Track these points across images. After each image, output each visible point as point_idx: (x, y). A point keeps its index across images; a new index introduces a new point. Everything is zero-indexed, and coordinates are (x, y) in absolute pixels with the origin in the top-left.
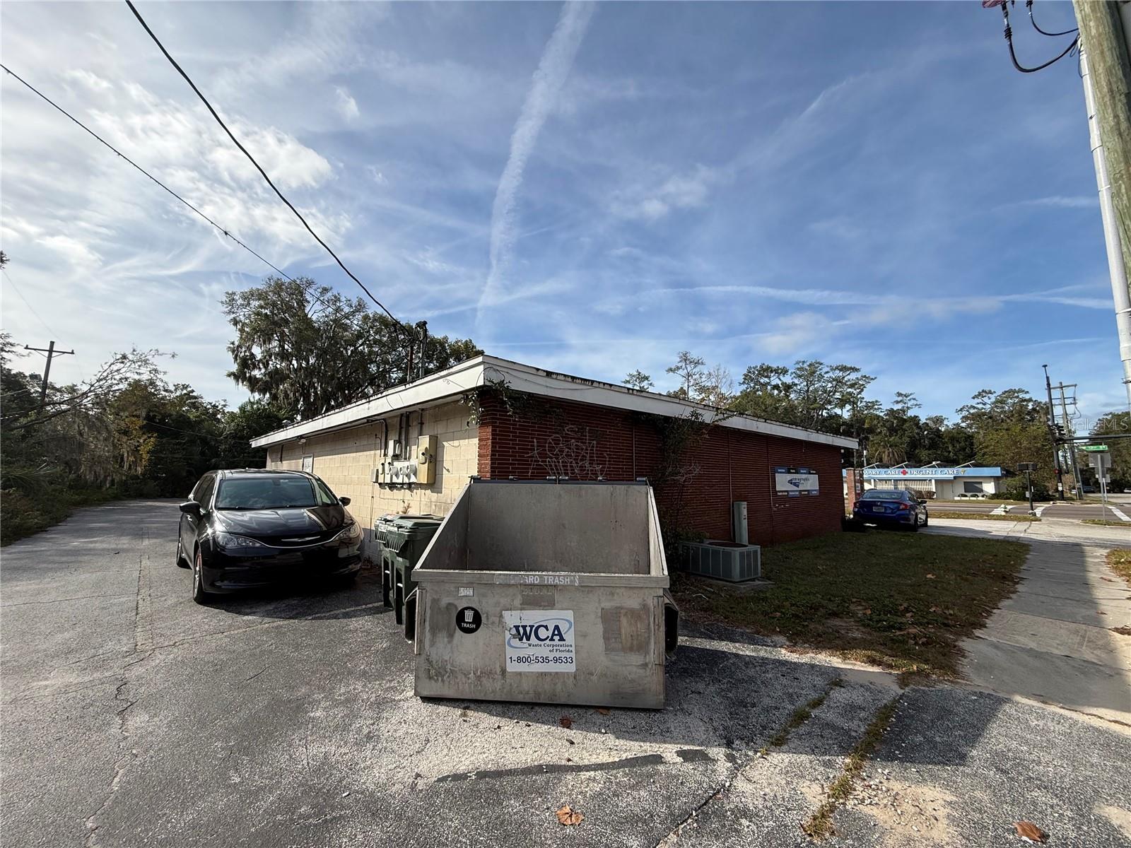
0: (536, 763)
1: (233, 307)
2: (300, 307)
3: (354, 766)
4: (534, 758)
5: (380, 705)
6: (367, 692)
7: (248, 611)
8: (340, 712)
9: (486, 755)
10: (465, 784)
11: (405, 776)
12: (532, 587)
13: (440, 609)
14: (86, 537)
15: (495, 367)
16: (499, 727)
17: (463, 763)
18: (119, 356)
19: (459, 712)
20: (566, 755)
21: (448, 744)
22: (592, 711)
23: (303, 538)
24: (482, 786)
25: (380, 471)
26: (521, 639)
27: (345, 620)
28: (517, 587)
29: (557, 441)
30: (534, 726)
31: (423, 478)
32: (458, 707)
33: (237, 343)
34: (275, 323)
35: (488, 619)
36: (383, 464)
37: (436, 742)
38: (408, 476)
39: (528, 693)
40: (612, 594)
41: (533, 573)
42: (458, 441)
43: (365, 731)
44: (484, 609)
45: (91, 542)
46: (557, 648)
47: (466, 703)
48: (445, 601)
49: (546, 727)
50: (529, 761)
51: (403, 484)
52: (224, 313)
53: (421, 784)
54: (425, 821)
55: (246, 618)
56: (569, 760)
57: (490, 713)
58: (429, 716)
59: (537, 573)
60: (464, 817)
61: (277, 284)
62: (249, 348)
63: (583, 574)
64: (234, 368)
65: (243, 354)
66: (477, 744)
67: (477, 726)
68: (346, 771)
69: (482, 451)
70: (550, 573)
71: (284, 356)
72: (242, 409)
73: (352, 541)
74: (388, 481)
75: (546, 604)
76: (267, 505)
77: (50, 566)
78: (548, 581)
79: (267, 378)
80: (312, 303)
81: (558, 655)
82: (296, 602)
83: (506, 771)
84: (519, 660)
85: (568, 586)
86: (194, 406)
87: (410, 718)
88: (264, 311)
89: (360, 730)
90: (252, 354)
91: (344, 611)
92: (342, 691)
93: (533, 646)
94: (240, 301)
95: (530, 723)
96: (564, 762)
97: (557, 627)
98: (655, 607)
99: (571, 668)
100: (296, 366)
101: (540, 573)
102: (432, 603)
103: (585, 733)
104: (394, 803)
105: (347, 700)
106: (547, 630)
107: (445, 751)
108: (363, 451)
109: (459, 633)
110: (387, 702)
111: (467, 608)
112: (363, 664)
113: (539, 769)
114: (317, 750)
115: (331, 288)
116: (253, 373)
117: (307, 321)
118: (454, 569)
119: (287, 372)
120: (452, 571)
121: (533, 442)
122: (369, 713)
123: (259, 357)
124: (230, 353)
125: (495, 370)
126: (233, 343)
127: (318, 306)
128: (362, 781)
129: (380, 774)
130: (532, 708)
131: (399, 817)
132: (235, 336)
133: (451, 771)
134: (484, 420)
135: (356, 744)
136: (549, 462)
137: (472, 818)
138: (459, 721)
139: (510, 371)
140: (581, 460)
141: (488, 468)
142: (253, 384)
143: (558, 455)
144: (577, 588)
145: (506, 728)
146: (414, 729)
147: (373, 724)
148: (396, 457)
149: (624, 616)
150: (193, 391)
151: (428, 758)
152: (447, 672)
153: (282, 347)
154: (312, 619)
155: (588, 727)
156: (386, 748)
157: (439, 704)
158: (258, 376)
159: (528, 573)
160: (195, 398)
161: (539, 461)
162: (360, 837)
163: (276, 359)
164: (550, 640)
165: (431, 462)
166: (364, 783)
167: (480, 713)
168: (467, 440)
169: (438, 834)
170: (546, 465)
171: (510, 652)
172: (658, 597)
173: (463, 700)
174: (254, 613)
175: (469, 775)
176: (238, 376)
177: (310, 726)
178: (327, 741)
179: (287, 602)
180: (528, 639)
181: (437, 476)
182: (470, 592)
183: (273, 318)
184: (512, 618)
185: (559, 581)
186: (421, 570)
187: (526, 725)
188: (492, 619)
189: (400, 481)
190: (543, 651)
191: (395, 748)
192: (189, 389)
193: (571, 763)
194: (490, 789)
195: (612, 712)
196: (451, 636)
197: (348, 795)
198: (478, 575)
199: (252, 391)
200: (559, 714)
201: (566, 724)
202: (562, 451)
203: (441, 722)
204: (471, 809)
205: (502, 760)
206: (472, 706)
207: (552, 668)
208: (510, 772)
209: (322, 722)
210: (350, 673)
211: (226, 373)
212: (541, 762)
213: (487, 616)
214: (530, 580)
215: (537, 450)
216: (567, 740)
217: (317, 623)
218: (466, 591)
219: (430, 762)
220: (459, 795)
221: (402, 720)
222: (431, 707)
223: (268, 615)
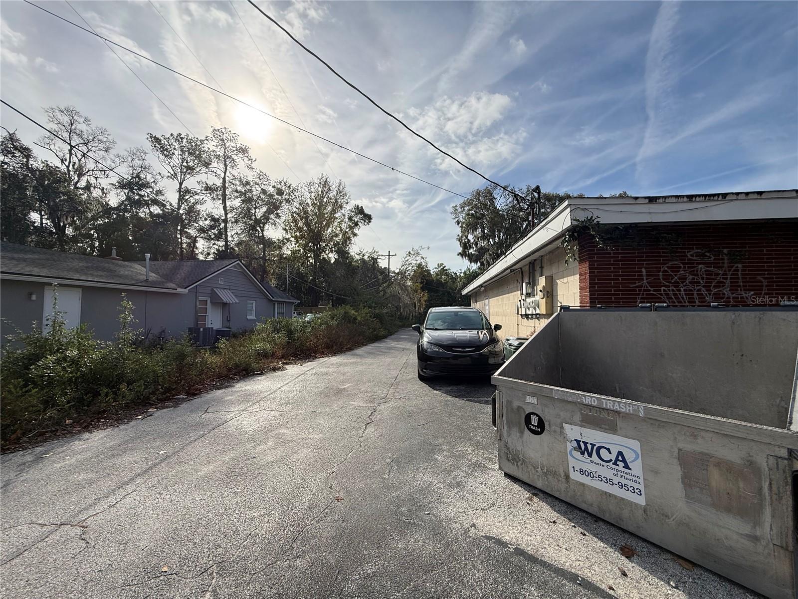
0: (573, 571)
1: (456, 214)
2: (491, 204)
3: (440, 498)
4: (574, 565)
5: (477, 466)
6: (473, 455)
7: (438, 388)
8: (451, 461)
9: (532, 538)
10: (502, 551)
11: (466, 521)
12: (591, 408)
13: (512, 409)
14: (397, 342)
15: (581, 207)
16: (554, 522)
17: (510, 534)
18: (407, 253)
19: (527, 494)
20: (611, 582)
21: (507, 515)
22: (669, 556)
23: (465, 349)
24: (515, 560)
25: (519, 306)
26: (583, 454)
27: (484, 405)
28: (576, 405)
29: (676, 269)
30: (589, 537)
31: (542, 310)
32: (529, 491)
33: (460, 235)
34: (478, 218)
35: (550, 426)
36: (520, 301)
37: (499, 509)
38: (535, 309)
39: (591, 505)
40: (695, 437)
41: (592, 395)
42: (566, 278)
43: (459, 479)
44: (546, 417)
45: (398, 344)
46: (622, 474)
47: (536, 491)
48: (516, 404)
49: (602, 544)
50: (567, 564)
51: (532, 315)
52: (453, 219)
53: (473, 532)
54: (461, 559)
55: (436, 392)
56: (611, 588)
57: (553, 507)
58: (504, 488)
59: (596, 395)
60: (488, 574)
61: (477, 192)
62: (467, 237)
63: (651, 406)
64: (460, 250)
65: (464, 241)
66: (529, 526)
67: (536, 512)
68: (435, 499)
69: (582, 285)
70: (610, 398)
71: (484, 237)
72: (465, 273)
73: (497, 353)
74: (524, 313)
75: (607, 427)
76: (450, 328)
77: (381, 353)
78: (606, 405)
79: (477, 253)
80: (498, 198)
81: (624, 482)
82: (463, 388)
83: (541, 560)
84: (582, 472)
85: (630, 414)
86: (447, 275)
87: (490, 483)
88: (471, 212)
89: (456, 477)
90: (469, 240)
91: (487, 399)
92: (459, 449)
93: (595, 463)
94: (459, 210)
95: (586, 533)
96: (603, 587)
97: (620, 453)
98: (770, 469)
99: (641, 501)
100: (492, 243)
101: (598, 396)
102: (507, 403)
103: (646, 573)
104: (449, 535)
105: (459, 456)
106: (610, 453)
107: (501, 519)
108: (512, 292)
109: (527, 432)
110: (481, 466)
111: (533, 414)
112: (480, 436)
113: (573, 578)
114: (428, 478)
115: (509, 185)
116: (470, 251)
117: (496, 212)
118: (522, 380)
119: (487, 247)
120: (519, 381)
121: (641, 272)
122: (467, 469)
123: (472, 241)
124: (458, 241)
125: (583, 209)
126: (459, 236)
127: (502, 200)
128: (440, 510)
129: (452, 511)
130: (596, 521)
131: (448, 545)
132: (458, 231)
133: (498, 536)
134: (583, 256)
135: (449, 485)
136: (664, 290)
137: (494, 579)
138: (525, 501)
139: (600, 207)
140: (715, 286)
141: (588, 299)
142: (472, 258)
143: (678, 283)
144: (644, 420)
145: (561, 526)
146: (488, 492)
147: (465, 477)
148: (528, 295)
149: (715, 465)
150: (445, 267)
151: (487, 517)
152: (520, 460)
153: (483, 231)
154: (466, 400)
155: (653, 569)
156: (464, 496)
157: (515, 483)
158: (473, 253)
159: (586, 394)
160: (446, 270)
161: (650, 291)
162: (421, 543)
163: (481, 240)
164: (613, 464)
165: (548, 297)
166: (440, 512)
167: (544, 503)
168: (573, 276)
169: (464, 574)
170: (661, 294)
171: (572, 462)
172: (778, 458)
173: (535, 488)
174: (440, 390)
175: (509, 546)
176: (463, 254)
177: (432, 463)
178: (435, 475)
179: (459, 387)
180: (590, 455)
181: (554, 308)
182: (534, 401)
183: (476, 215)
184: (573, 432)
185: (620, 408)
186: (498, 377)
187: (582, 533)
188: (553, 428)
189: (530, 313)
190: (607, 471)
191: (470, 499)
192: (443, 266)
193: (611, 592)
194: (519, 567)
195: (697, 571)
196: (522, 432)
197: (428, 514)
198: (539, 388)
199: (471, 262)
200: (624, 540)
201: (628, 553)
202: (683, 279)
203: (510, 496)
204: (497, 572)
205: (542, 551)
206: (541, 495)
207: (615, 491)
208: (544, 564)
209: (438, 464)
210: (470, 439)
211: (457, 253)
212: (580, 573)
213: (549, 424)
214: (587, 401)
215: (647, 279)
216: (619, 568)
217: (468, 403)
218: (531, 399)
219: (487, 521)
220: (494, 556)
221: (484, 483)
222: (508, 482)
223: (447, 393)
